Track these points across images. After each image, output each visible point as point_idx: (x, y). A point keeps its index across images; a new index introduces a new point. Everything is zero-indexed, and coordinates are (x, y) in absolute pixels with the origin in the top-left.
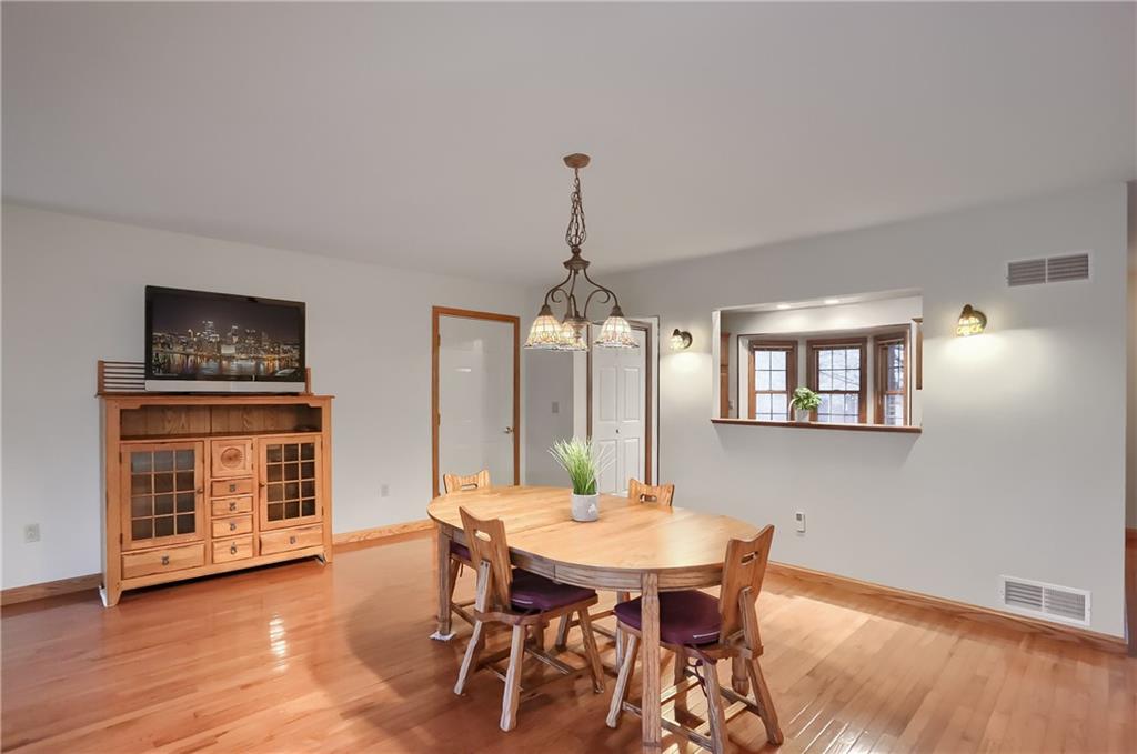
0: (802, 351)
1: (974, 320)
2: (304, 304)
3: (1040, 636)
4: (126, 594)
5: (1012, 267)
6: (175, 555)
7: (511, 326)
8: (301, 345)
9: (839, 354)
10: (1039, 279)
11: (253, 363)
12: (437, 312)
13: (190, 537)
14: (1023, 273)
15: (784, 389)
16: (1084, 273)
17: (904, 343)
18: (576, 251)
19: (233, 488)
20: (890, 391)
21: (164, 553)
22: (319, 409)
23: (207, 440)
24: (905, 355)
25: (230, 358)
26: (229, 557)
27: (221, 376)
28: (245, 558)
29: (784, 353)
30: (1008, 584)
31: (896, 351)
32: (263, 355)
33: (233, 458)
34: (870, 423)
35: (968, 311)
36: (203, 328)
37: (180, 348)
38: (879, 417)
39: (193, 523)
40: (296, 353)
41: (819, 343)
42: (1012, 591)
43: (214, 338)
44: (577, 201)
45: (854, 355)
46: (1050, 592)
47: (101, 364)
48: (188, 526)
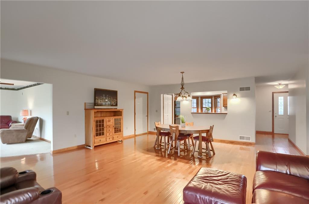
0: (200, 99)
1: (235, 96)
2: (117, 91)
3: (244, 144)
4: (95, 147)
5: (240, 88)
6: (102, 139)
7: (147, 94)
8: (117, 99)
9: (207, 100)
10: (244, 90)
11: (110, 103)
12: (135, 92)
13: (103, 136)
14: (242, 89)
15: (196, 107)
16: (249, 90)
17: (220, 98)
18: (182, 86)
19: (109, 127)
20: (217, 107)
21: (100, 139)
22: (121, 112)
23: (106, 118)
24: (220, 100)
25: (107, 102)
26: (109, 140)
27: (105, 105)
28: (111, 141)
29: (196, 99)
30: (240, 137)
31: (218, 99)
32: (112, 101)
33: (109, 121)
34: (213, 112)
35: (234, 95)
36: (103, 96)
37: (99, 100)
38: (215, 111)
39: (104, 134)
40: (116, 100)
41: (203, 97)
42: (241, 138)
43: (105, 98)
44: (183, 79)
45: (210, 100)
46: (246, 137)
47: (85, 103)
48: (103, 134)
